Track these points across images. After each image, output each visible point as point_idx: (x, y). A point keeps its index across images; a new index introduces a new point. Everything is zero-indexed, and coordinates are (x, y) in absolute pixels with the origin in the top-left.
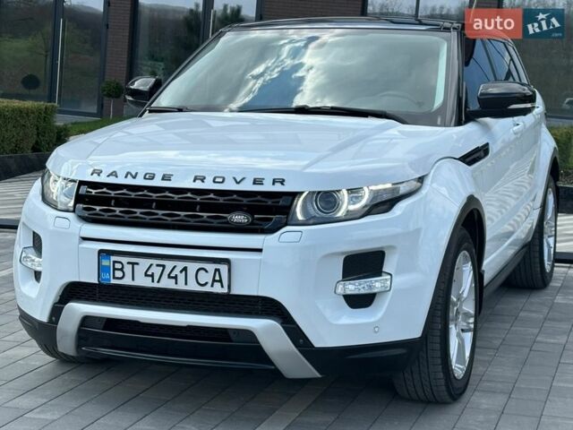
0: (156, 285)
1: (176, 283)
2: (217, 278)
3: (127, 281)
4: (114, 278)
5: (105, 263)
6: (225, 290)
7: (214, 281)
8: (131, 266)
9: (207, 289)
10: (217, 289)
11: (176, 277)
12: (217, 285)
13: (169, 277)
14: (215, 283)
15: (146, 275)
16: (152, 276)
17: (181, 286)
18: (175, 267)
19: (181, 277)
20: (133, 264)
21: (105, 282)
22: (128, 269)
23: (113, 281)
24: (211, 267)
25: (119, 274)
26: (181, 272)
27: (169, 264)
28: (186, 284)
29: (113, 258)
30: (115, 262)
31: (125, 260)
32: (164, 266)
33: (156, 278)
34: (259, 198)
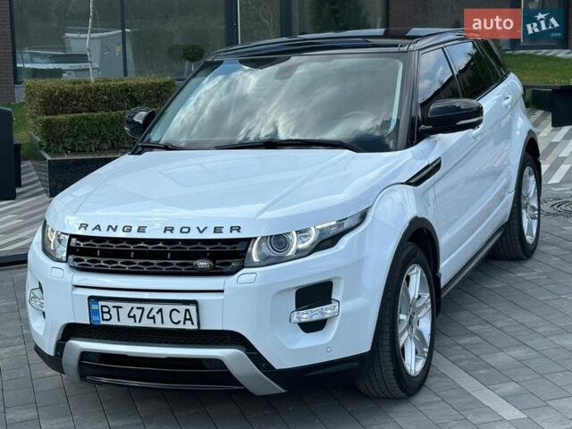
0: (137, 324)
1: (154, 322)
2: (188, 317)
3: (114, 322)
4: (103, 320)
5: (94, 307)
6: (195, 327)
7: (185, 319)
8: (115, 309)
9: (181, 326)
10: (188, 326)
11: (153, 318)
13: (148, 317)
14: (187, 322)
15: (129, 316)
16: (134, 317)
17: (158, 325)
18: (152, 309)
19: (158, 317)
20: (118, 307)
21: (96, 323)
22: (113, 312)
23: (103, 323)
24: (182, 308)
25: (106, 316)
26: (158, 313)
27: (147, 307)
28: (163, 323)
29: (101, 303)
30: (102, 306)
31: (110, 304)
32: (143, 309)
33: (138, 320)
34: (219, 245)
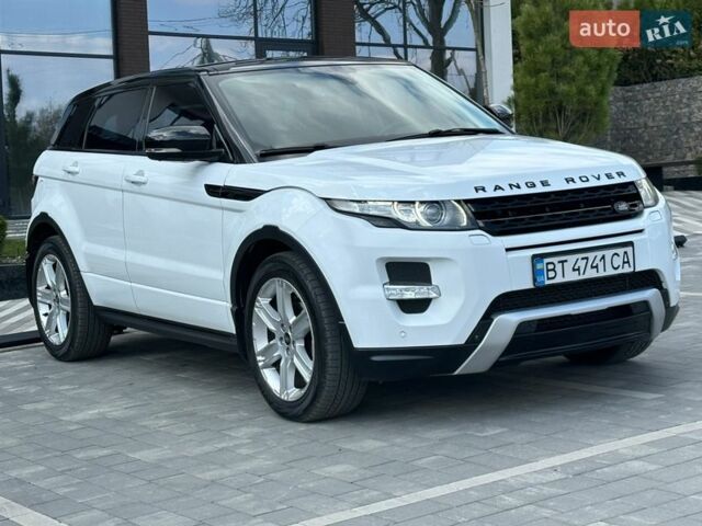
0: (582, 277)
1: (598, 271)
2: (626, 260)
3: (559, 280)
4: (548, 279)
5: (539, 266)
6: (632, 270)
7: (624, 263)
8: (560, 264)
9: (620, 271)
10: (627, 269)
11: (597, 267)
12: (626, 265)
13: (592, 267)
15: (574, 270)
16: (578, 269)
17: (602, 274)
18: (596, 257)
19: (601, 265)
20: (562, 262)
21: (541, 285)
22: (559, 268)
23: (548, 282)
24: (620, 251)
25: (551, 274)
26: (600, 260)
27: (591, 255)
29: (546, 260)
30: (548, 264)
31: (555, 260)
32: (587, 258)
33: (582, 272)
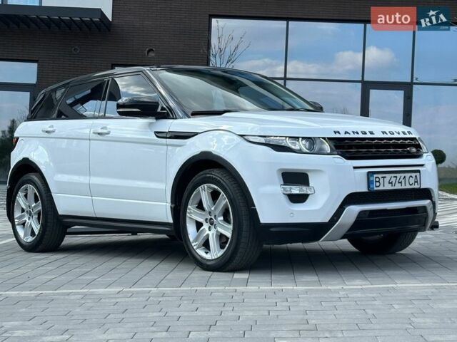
0: (393, 188)
2: (416, 181)
3: (381, 188)
4: (376, 187)
5: (371, 179)
6: (418, 187)
8: (383, 179)
9: (412, 186)
10: (416, 186)
13: (399, 182)
14: (415, 183)
15: (389, 183)
16: (391, 183)
17: (403, 187)
18: (401, 177)
21: (372, 190)
23: (376, 189)
24: (413, 175)
25: (378, 184)
26: (403, 179)
27: (398, 175)
28: (405, 185)
29: (375, 176)
30: (376, 178)
31: (380, 176)
32: (396, 177)
33: (393, 185)
